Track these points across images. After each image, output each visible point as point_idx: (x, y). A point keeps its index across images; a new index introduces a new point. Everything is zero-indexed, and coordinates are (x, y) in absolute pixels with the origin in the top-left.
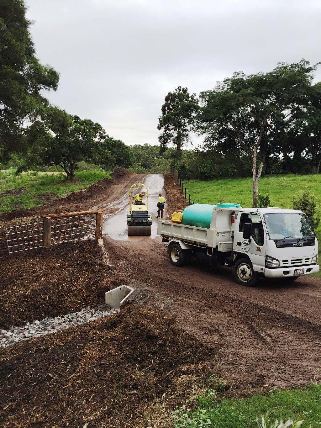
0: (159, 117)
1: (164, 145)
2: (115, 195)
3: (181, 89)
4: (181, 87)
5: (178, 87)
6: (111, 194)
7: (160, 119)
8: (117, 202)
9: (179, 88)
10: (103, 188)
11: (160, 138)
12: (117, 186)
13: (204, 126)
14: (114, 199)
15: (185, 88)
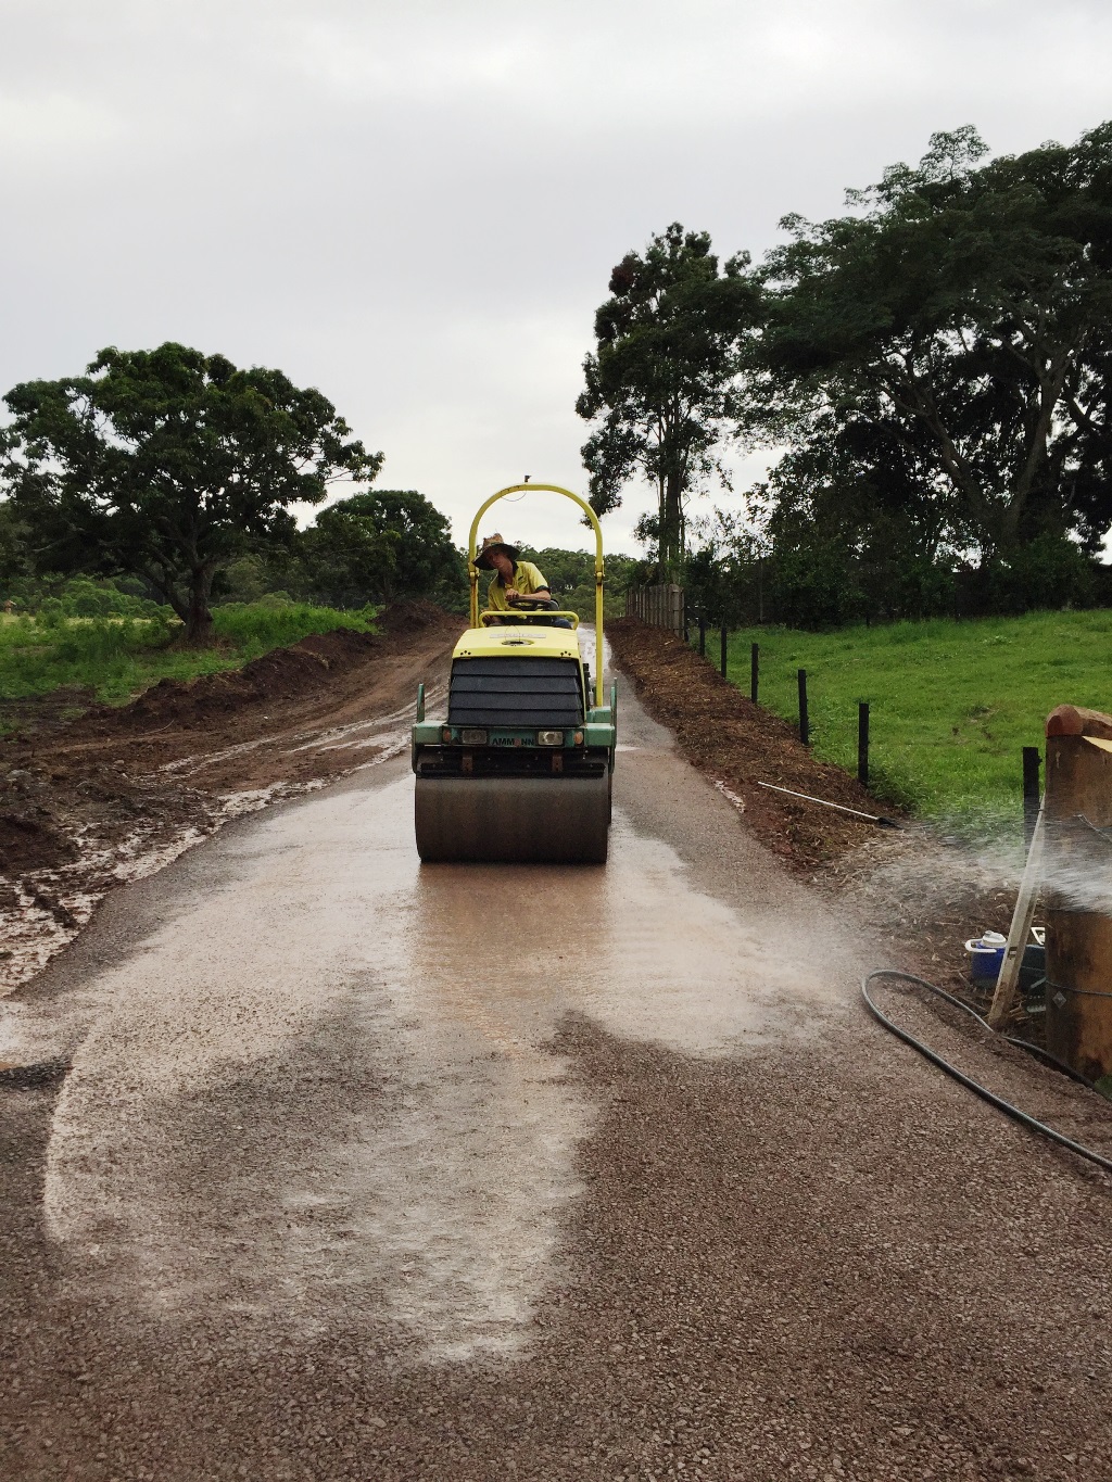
0: (584, 360)
1: (604, 483)
2: (378, 695)
3: (683, 238)
4: (679, 229)
5: (670, 229)
6: (359, 690)
7: (587, 367)
8: (384, 721)
9: (675, 234)
10: (322, 666)
11: (588, 452)
12: (396, 661)
13: (779, 409)
14: (369, 712)
15: (700, 237)
